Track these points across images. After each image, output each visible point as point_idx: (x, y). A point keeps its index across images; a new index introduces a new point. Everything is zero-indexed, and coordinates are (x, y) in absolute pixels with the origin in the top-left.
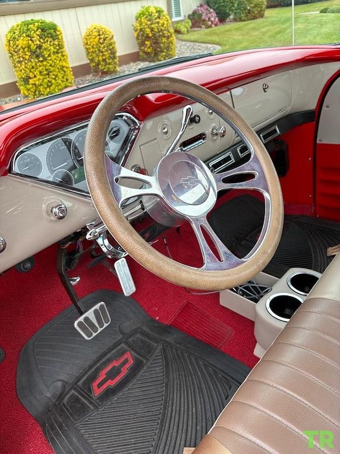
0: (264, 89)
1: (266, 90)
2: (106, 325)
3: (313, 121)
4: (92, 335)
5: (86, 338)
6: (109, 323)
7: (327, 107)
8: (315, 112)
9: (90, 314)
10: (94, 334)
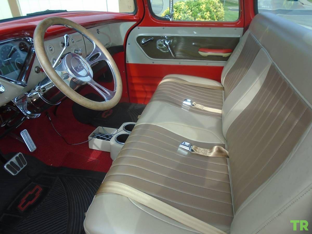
0: (98, 32)
1: (99, 33)
2: (24, 166)
3: (123, 51)
4: (16, 172)
5: (13, 174)
6: (26, 165)
7: (129, 44)
8: (123, 46)
9: (14, 160)
10: (18, 172)
